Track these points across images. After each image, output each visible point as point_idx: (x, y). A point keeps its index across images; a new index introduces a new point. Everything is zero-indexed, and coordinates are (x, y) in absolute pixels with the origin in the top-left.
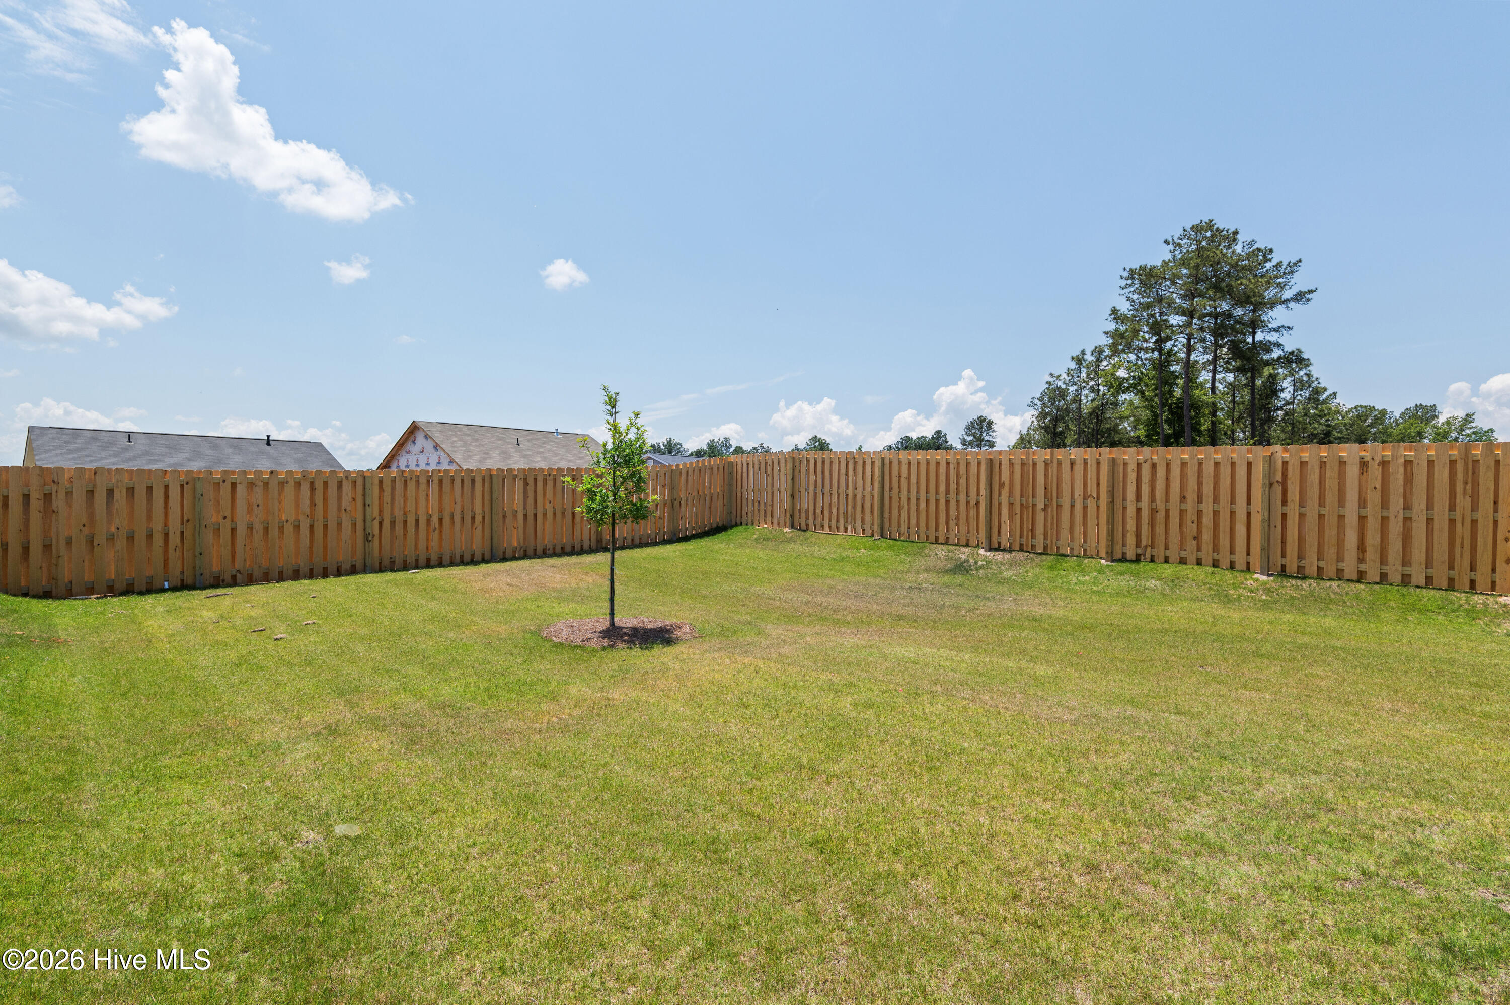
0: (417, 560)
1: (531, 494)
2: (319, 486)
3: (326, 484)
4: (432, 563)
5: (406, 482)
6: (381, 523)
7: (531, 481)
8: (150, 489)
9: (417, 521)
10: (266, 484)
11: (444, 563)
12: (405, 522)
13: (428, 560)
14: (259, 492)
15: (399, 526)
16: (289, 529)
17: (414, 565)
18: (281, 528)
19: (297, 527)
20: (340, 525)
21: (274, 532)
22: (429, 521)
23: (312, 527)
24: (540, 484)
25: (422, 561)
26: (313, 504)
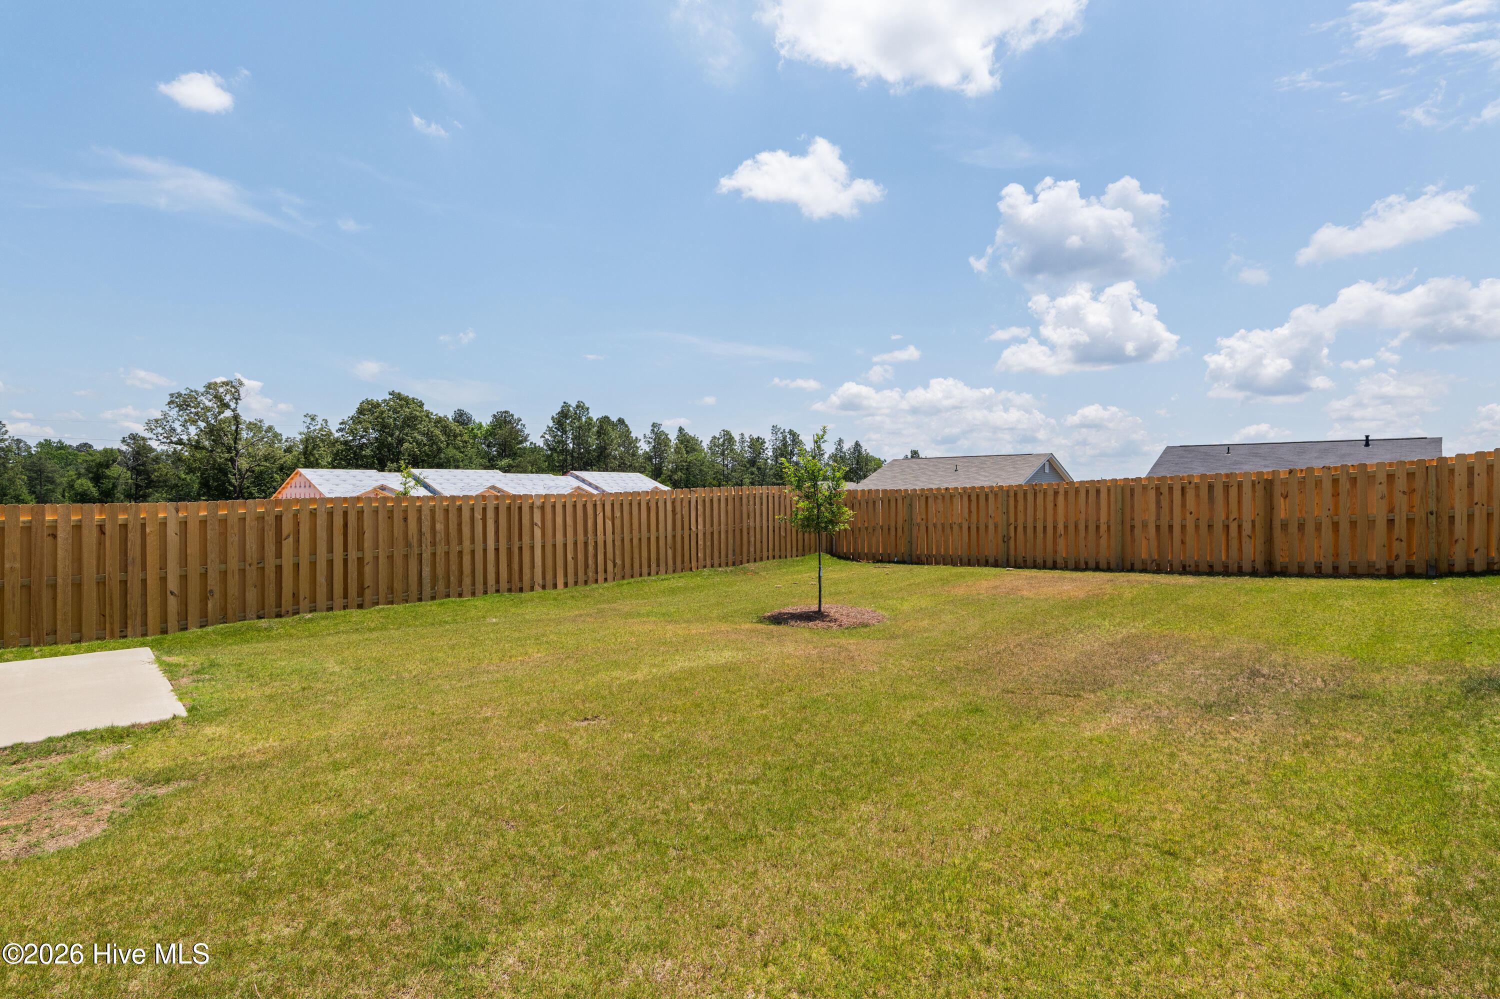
0: (1045, 562)
1: (1165, 503)
2: (974, 498)
3: (978, 496)
4: (1058, 566)
5: (1035, 494)
6: (1016, 528)
7: (1165, 491)
8: (889, 501)
9: (1045, 528)
10: (943, 497)
11: (1069, 567)
12: (1035, 527)
13: (1055, 563)
14: (940, 501)
15: (1030, 531)
16: (956, 528)
17: (1042, 564)
18: (951, 528)
19: (961, 528)
20: (987, 527)
21: (948, 531)
22: (1055, 528)
23: (969, 528)
24: (1177, 494)
25: (1050, 563)
26: (970, 512)
